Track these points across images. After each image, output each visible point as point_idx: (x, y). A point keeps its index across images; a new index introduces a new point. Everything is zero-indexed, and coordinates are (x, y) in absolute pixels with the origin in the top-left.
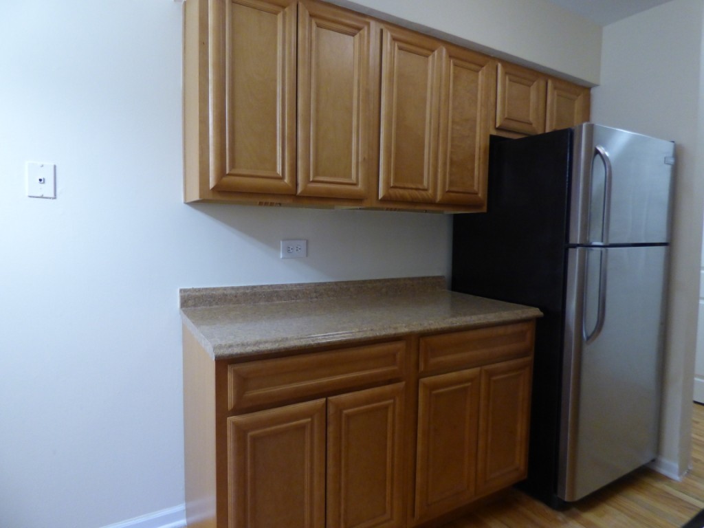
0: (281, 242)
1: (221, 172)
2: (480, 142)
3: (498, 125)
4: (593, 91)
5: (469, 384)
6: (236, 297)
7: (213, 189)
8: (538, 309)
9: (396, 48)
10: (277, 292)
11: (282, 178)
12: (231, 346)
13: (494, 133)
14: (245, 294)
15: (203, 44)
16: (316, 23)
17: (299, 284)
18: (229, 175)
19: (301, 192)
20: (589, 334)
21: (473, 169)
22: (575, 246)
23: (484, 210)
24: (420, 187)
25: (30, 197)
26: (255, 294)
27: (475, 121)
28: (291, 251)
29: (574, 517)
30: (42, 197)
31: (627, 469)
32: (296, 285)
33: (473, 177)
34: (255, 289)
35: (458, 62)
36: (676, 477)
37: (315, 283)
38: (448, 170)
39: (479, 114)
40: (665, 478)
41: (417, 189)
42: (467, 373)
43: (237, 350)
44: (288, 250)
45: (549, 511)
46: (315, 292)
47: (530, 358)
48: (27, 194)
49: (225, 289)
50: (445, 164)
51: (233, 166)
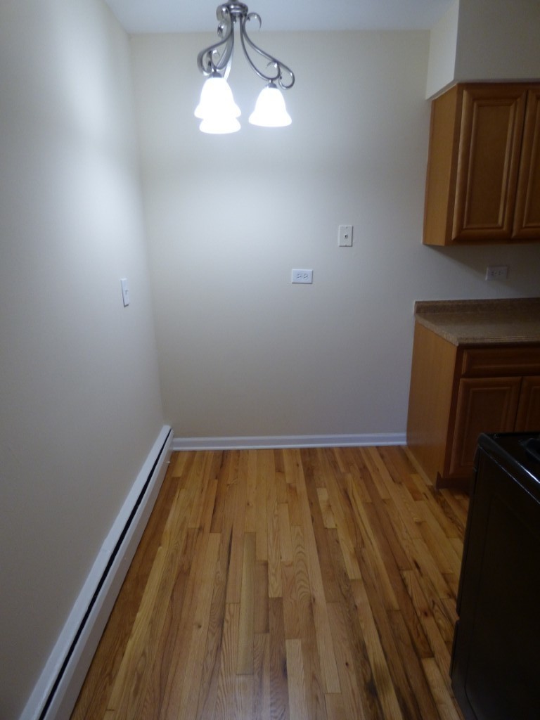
0: (488, 269)
1: (460, 228)
7: (455, 239)
11: (502, 227)
12: (467, 339)
15: (456, 141)
17: (499, 300)
18: (466, 229)
19: (515, 236)
25: (341, 246)
26: (465, 306)
28: (495, 275)
30: (346, 246)
32: (495, 300)
34: (465, 303)
37: (511, 299)
43: (470, 341)
44: (492, 274)
46: (511, 306)
48: (339, 245)
49: (445, 302)
51: (468, 222)
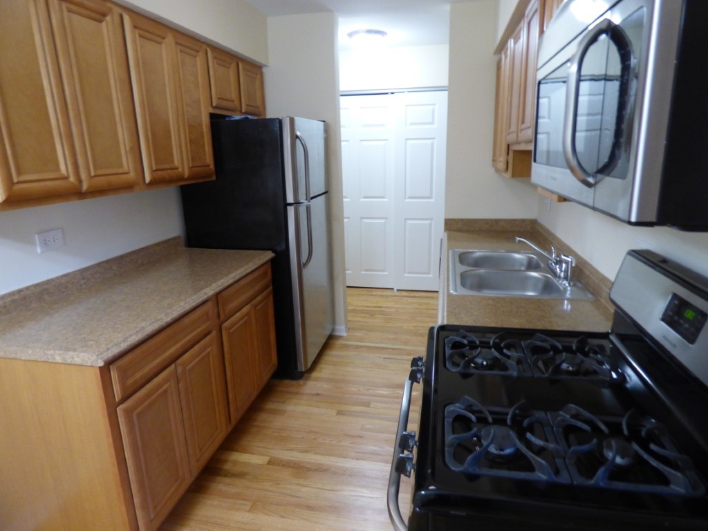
0: (36, 238)
2: (205, 121)
3: (214, 104)
4: (264, 70)
5: (246, 318)
6: (5, 307)
7: (5, 202)
8: (270, 252)
9: (137, 36)
10: (47, 289)
11: (68, 177)
12: (108, 349)
13: (212, 111)
14: (13, 301)
16: (67, 7)
17: (65, 275)
18: (18, 183)
19: (87, 190)
20: (304, 262)
21: (204, 145)
22: (290, 204)
23: (214, 178)
24: (173, 166)
26: (24, 298)
27: (200, 102)
28: (48, 243)
29: (308, 378)
31: (323, 341)
32: (62, 277)
33: (205, 151)
34: (22, 293)
35: (183, 48)
36: (345, 334)
37: (79, 270)
38: (189, 149)
39: (202, 96)
40: (339, 337)
41: (172, 169)
42: (245, 310)
43: (115, 351)
44: (45, 244)
45: (294, 382)
46: (83, 278)
47: (271, 288)
50: (186, 143)
51: (19, 172)
